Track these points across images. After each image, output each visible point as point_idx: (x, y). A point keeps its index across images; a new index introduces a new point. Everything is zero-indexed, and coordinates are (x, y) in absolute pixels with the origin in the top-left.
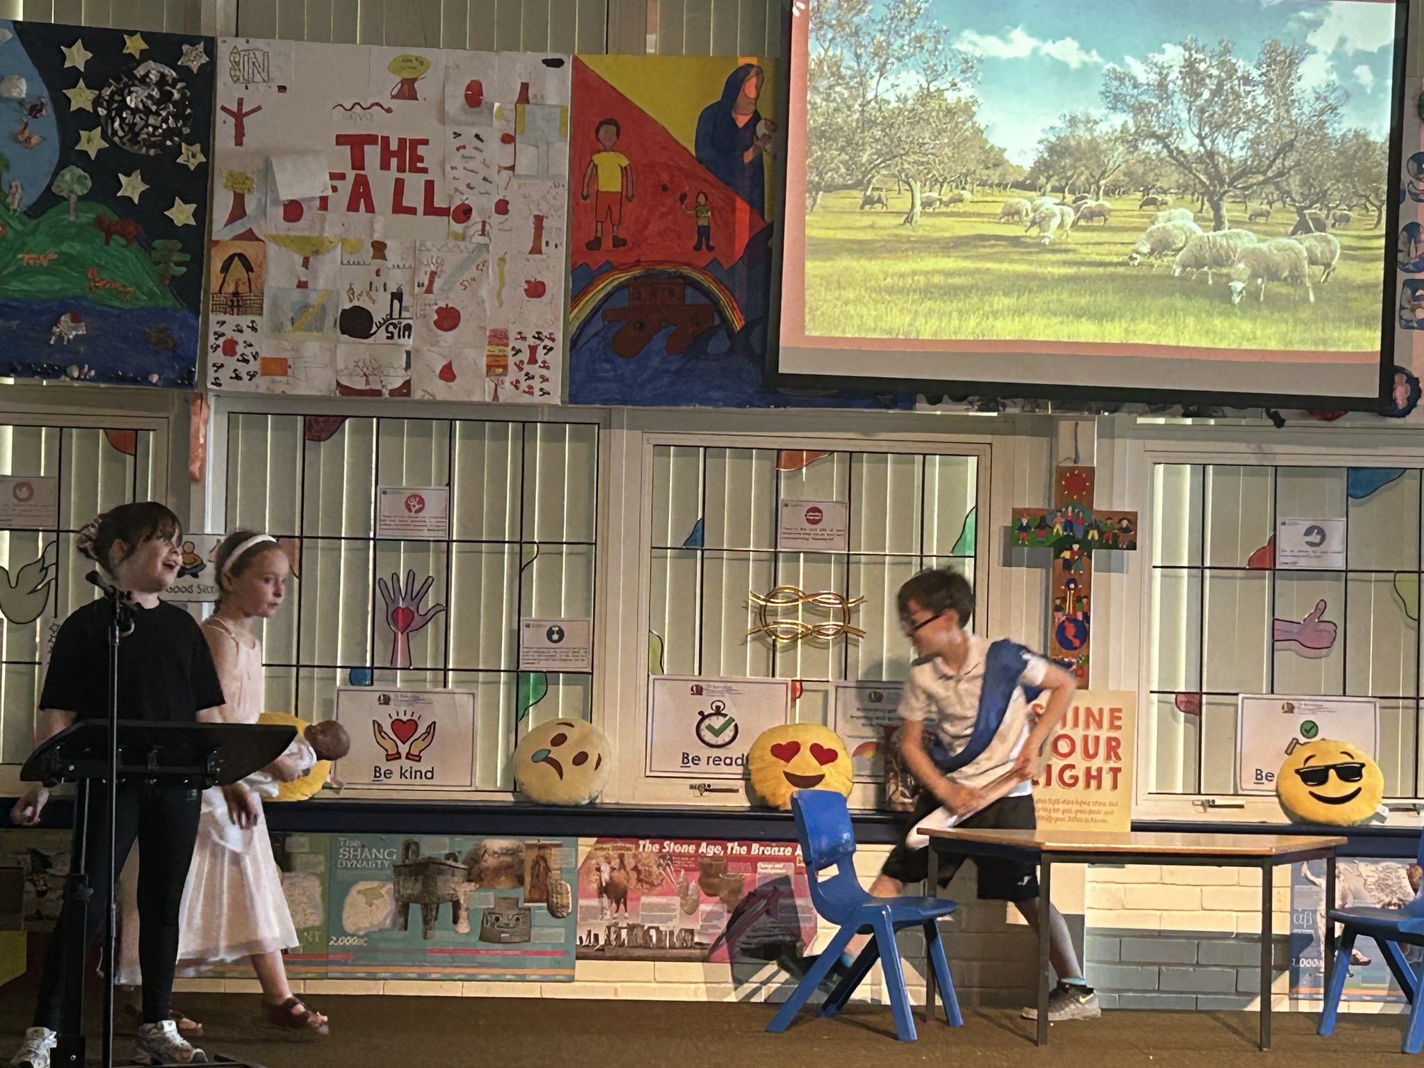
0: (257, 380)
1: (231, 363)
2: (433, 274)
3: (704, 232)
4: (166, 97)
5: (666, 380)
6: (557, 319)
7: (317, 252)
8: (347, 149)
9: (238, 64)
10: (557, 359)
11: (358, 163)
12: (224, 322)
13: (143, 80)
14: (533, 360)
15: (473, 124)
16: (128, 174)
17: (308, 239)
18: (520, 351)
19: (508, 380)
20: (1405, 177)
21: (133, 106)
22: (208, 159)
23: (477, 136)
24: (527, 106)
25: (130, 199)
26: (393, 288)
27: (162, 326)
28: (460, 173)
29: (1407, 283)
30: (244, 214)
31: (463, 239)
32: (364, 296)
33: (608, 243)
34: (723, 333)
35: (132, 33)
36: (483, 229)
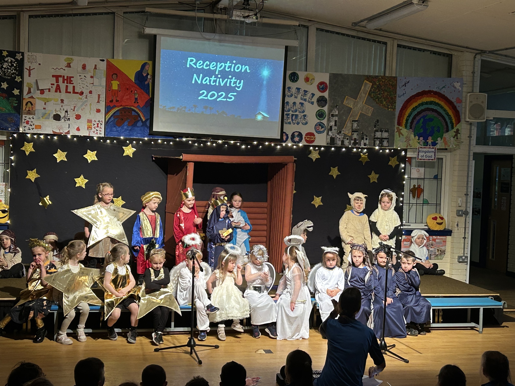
0: (34, 129)
1: (28, 126)
2: (75, 107)
3: (136, 99)
4: (13, 65)
5: (128, 131)
6: (103, 118)
7: (48, 101)
8: (55, 78)
9: (29, 58)
10: (103, 126)
11: (57, 81)
12: (26, 117)
13: (7, 61)
14: (98, 127)
15: (84, 74)
16: (3, 83)
17: (46, 98)
18: (95, 124)
19: (92, 131)
20: (286, 92)
21: (4, 67)
22: (22, 79)
23: (85, 76)
24: (97, 70)
25: (4, 88)
26: (66, 110)
27: (12, 117)
28: (81, 84)
29: (286, 114)
30: (31, 92)
31: (82, 99)
32: (59, 112)
33: (114, 101)
34: (141, 121)
35: (4, 51)
36: (86, 97)
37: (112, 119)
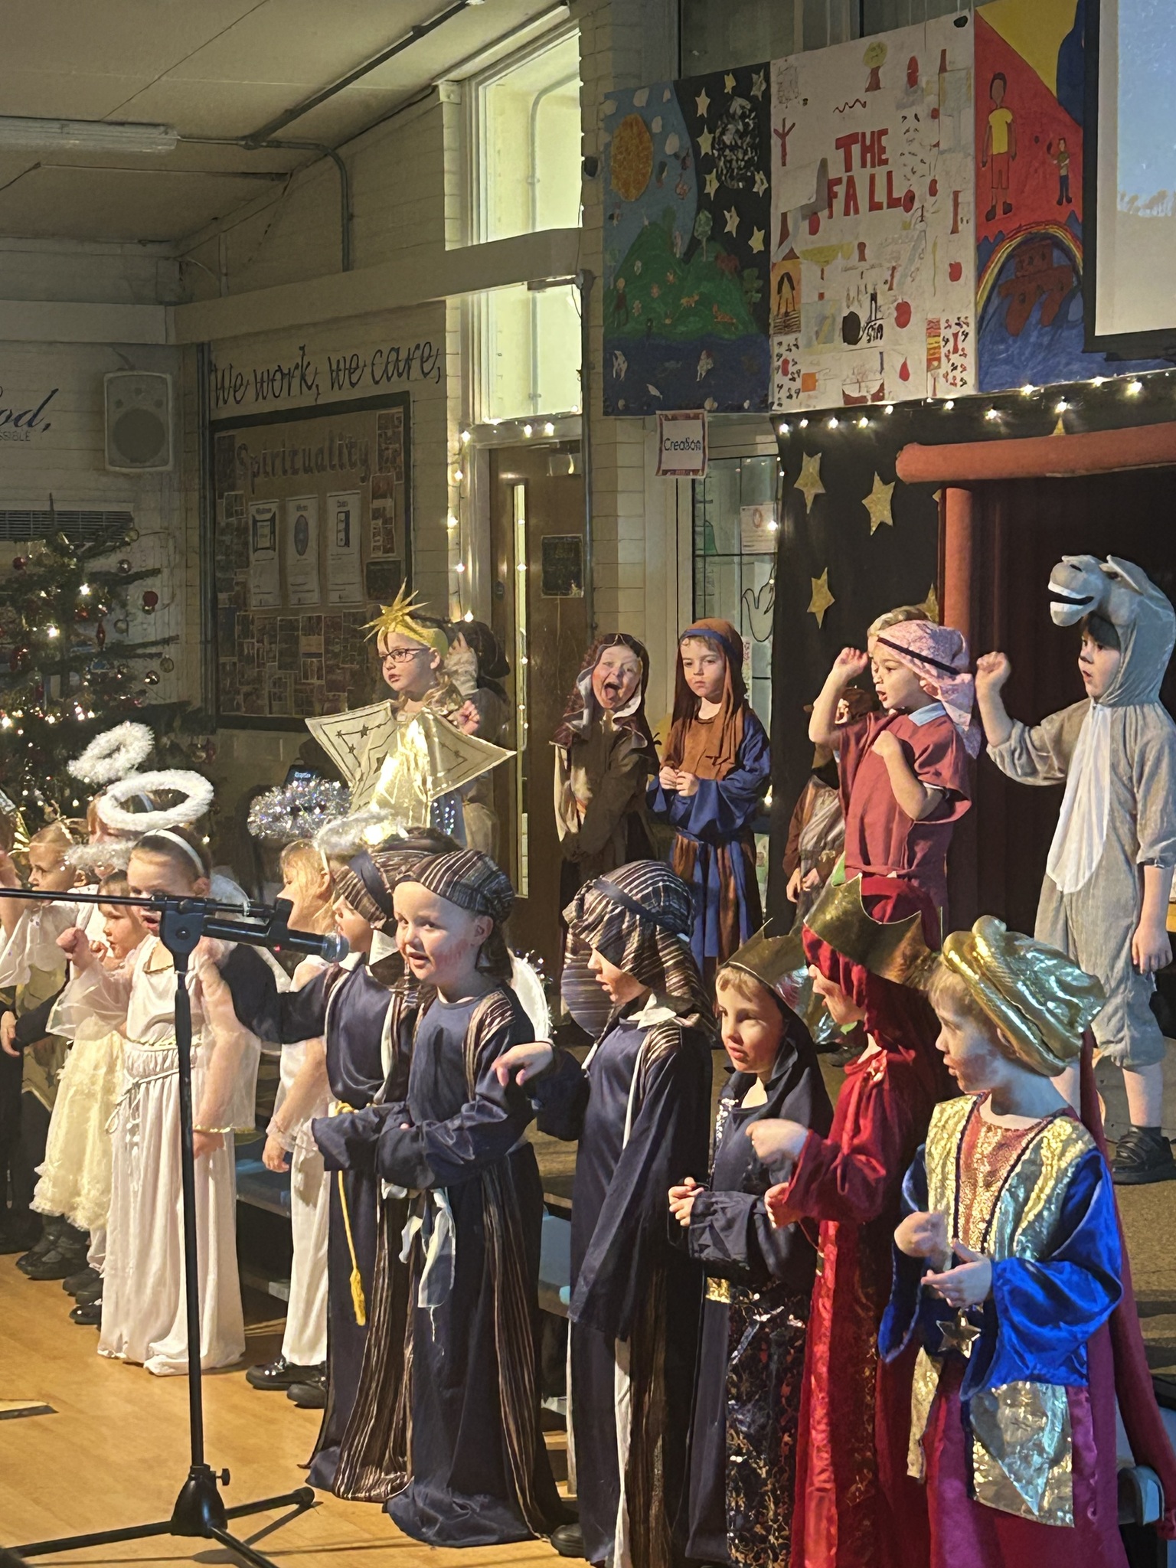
0: (801, 394)
1: (787, 383)
2: (894, 268)
3: (1064, 180)
4: (746, 129)
5: (1042, 355)
6: (970, 302)
7: (827, 262)
8: (842, 151)
9: (781, 84)
10: (969, 345)
11: (848, 164)
12: (780, 344)
13: (733, 116)
14: (956, 350)
15: (913, 104)
16: (729, 210)
17: (820, 251)
18: (947, 341)
19: (942, 371)
21: (728, 143)
22: (770, 184)
23: (916, 115)
24: (946, 75)
25: (731, 234)
26: (870, 291)
27: (752, 352)
28: (908, 159)
30: (787, 234)
31: (910, 228)
32: (856, 303)
33: (999, 211)
34: (1079, 295)
35: (727, 73)
36: (922, 216)
37: (995, 302)
